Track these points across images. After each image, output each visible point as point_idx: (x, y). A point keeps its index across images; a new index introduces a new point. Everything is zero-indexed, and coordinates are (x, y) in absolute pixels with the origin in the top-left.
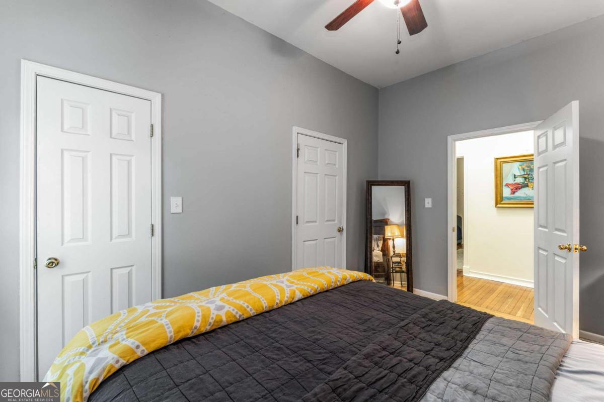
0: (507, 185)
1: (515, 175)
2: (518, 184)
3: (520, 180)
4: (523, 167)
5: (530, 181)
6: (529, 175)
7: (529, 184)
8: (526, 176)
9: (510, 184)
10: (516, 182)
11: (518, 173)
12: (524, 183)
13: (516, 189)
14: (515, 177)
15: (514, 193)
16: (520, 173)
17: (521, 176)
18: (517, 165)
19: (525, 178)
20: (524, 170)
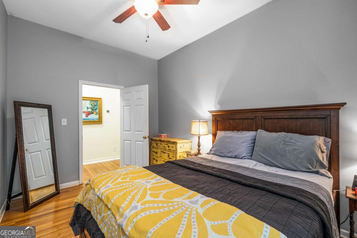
0: (84, 112)
1: (88, 107)
2: (89, 112)
3: (90, 110)
4: (92, 103)
5: (94, 111)
6: (94, 108)
7: (94, 112)
8: (93, 108)
9: (85, 112)
10: (88, 111)
11: (89, 107)
12: (91, 112)
13: (88, 115)
14: (88, 108)
15: (87, 116)
16: (90, 106)
17: (90, 108)
18: (89, 102)
19: (92, 109)
20: (92, 105)
